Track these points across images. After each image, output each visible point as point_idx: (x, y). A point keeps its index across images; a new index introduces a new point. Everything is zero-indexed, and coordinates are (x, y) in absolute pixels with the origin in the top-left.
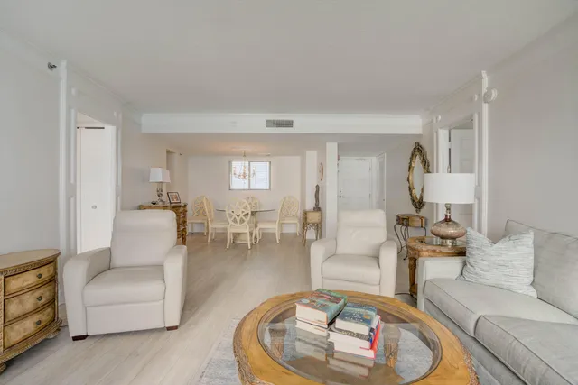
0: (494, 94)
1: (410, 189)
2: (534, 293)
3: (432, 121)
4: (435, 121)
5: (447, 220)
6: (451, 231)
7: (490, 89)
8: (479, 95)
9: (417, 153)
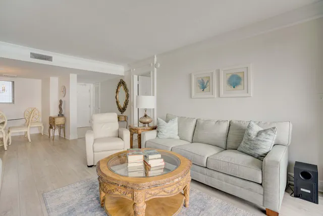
0: (159, 65)
1: (117, 102)
2: (178, 137)
3: (130, 70)
4: (132, 70)
5: (146, 116)
6: (148, 120)
7: (157, 62)
8: (153, 64)
9: (121, 84)
